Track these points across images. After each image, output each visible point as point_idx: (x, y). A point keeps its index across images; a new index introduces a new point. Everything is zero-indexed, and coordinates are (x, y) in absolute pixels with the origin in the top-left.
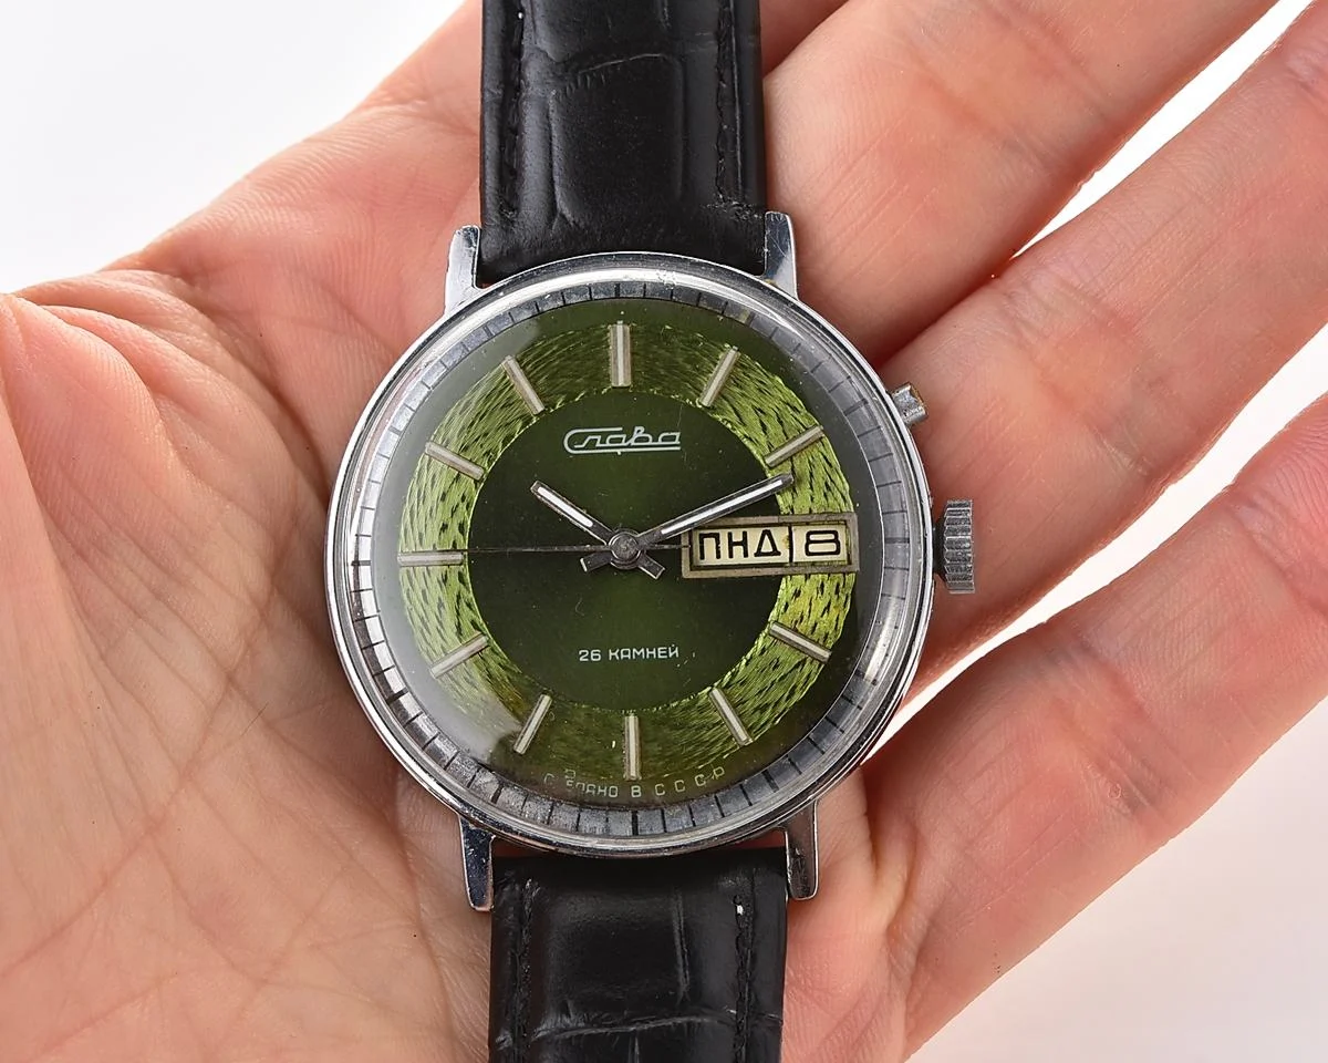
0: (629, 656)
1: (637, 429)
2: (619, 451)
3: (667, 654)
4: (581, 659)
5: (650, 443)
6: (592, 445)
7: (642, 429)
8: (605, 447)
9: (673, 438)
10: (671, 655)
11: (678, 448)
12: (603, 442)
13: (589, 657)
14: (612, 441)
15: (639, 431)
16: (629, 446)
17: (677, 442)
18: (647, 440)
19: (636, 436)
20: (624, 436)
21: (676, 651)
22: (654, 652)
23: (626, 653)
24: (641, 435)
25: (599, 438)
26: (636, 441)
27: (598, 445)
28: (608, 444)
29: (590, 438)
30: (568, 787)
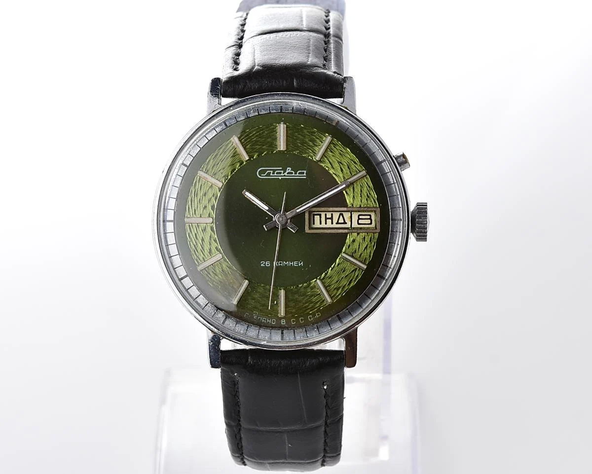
0: (282, 265)
1: (288, 168)
2: (280, 178)
3: (298, 264)
4: (262, 265)
5: (293, 175)
6: (269, 175)
7: (290, 169)
8: (274, 176)
9: (303, 173)
10: (300, 265)
11: (305, 177)
12: (273, 173)
13: (265, 264)
14: (277, 173)
15: (289, 170)
16: (285, 176)
17: (305, 175)
18: (292, 173)
19: (287, 172)
20: (282, 171)
21: (302, 263)
22: (292, 263)
23: (281, 263)
24: (289, 171)
25: (272, 172)
26: (287, 174)
27: (271, 175)
28: (275, 175)
29: (268, 171)
30: (255, 319)
